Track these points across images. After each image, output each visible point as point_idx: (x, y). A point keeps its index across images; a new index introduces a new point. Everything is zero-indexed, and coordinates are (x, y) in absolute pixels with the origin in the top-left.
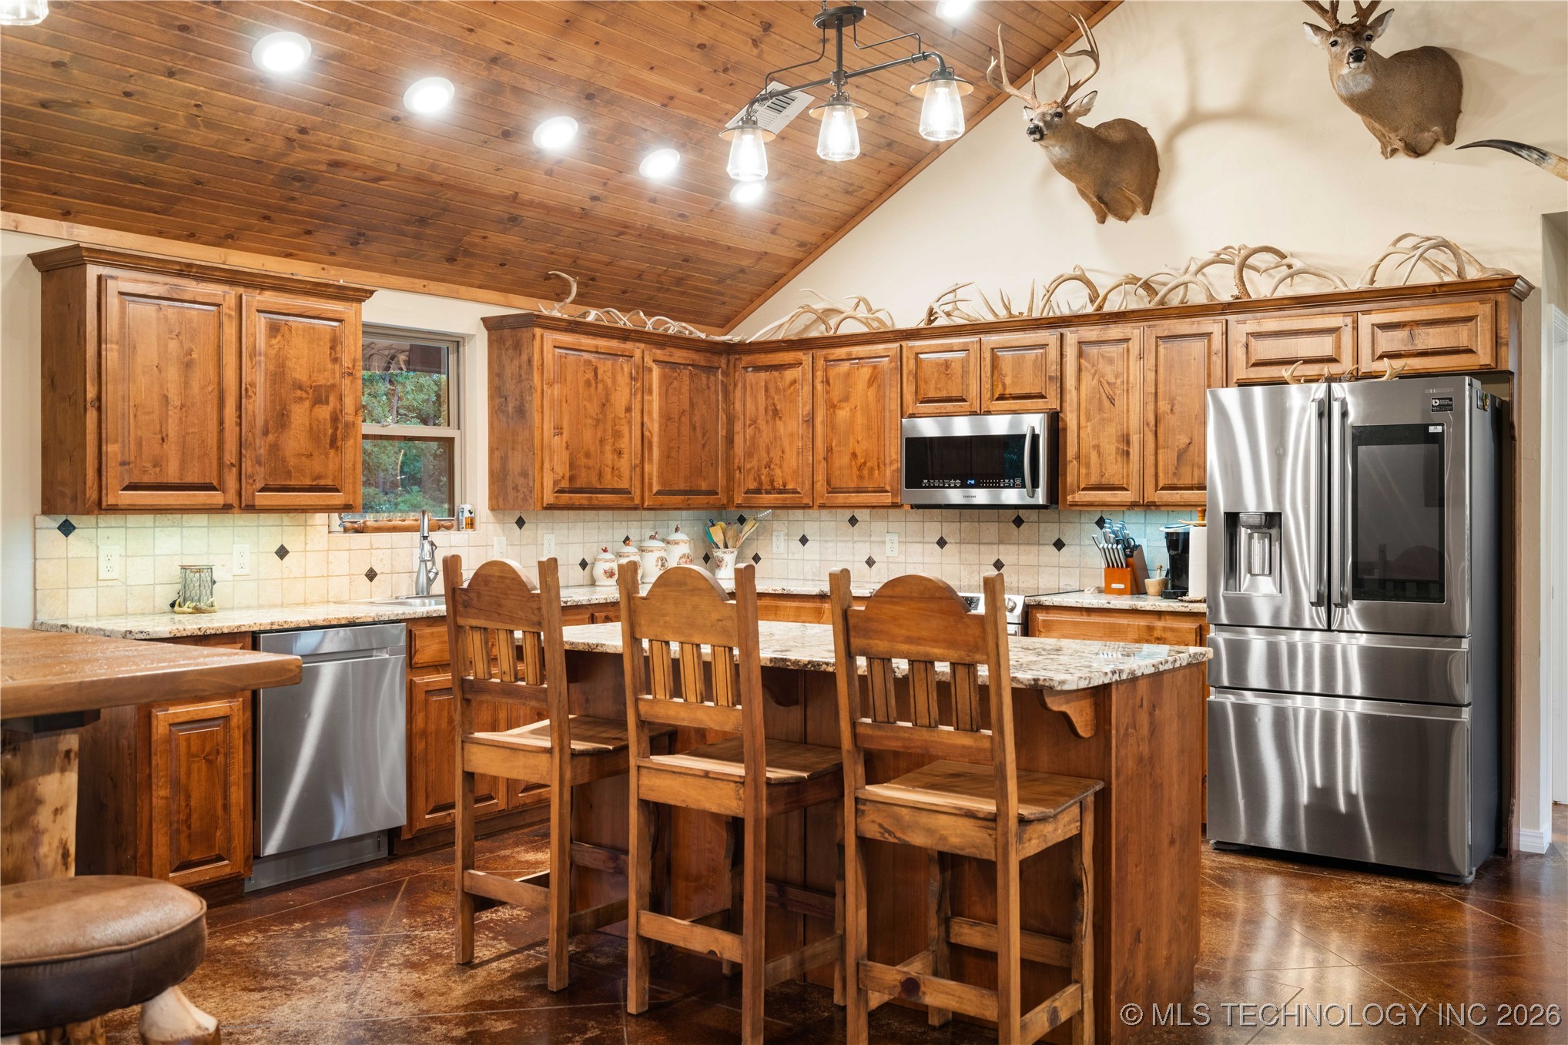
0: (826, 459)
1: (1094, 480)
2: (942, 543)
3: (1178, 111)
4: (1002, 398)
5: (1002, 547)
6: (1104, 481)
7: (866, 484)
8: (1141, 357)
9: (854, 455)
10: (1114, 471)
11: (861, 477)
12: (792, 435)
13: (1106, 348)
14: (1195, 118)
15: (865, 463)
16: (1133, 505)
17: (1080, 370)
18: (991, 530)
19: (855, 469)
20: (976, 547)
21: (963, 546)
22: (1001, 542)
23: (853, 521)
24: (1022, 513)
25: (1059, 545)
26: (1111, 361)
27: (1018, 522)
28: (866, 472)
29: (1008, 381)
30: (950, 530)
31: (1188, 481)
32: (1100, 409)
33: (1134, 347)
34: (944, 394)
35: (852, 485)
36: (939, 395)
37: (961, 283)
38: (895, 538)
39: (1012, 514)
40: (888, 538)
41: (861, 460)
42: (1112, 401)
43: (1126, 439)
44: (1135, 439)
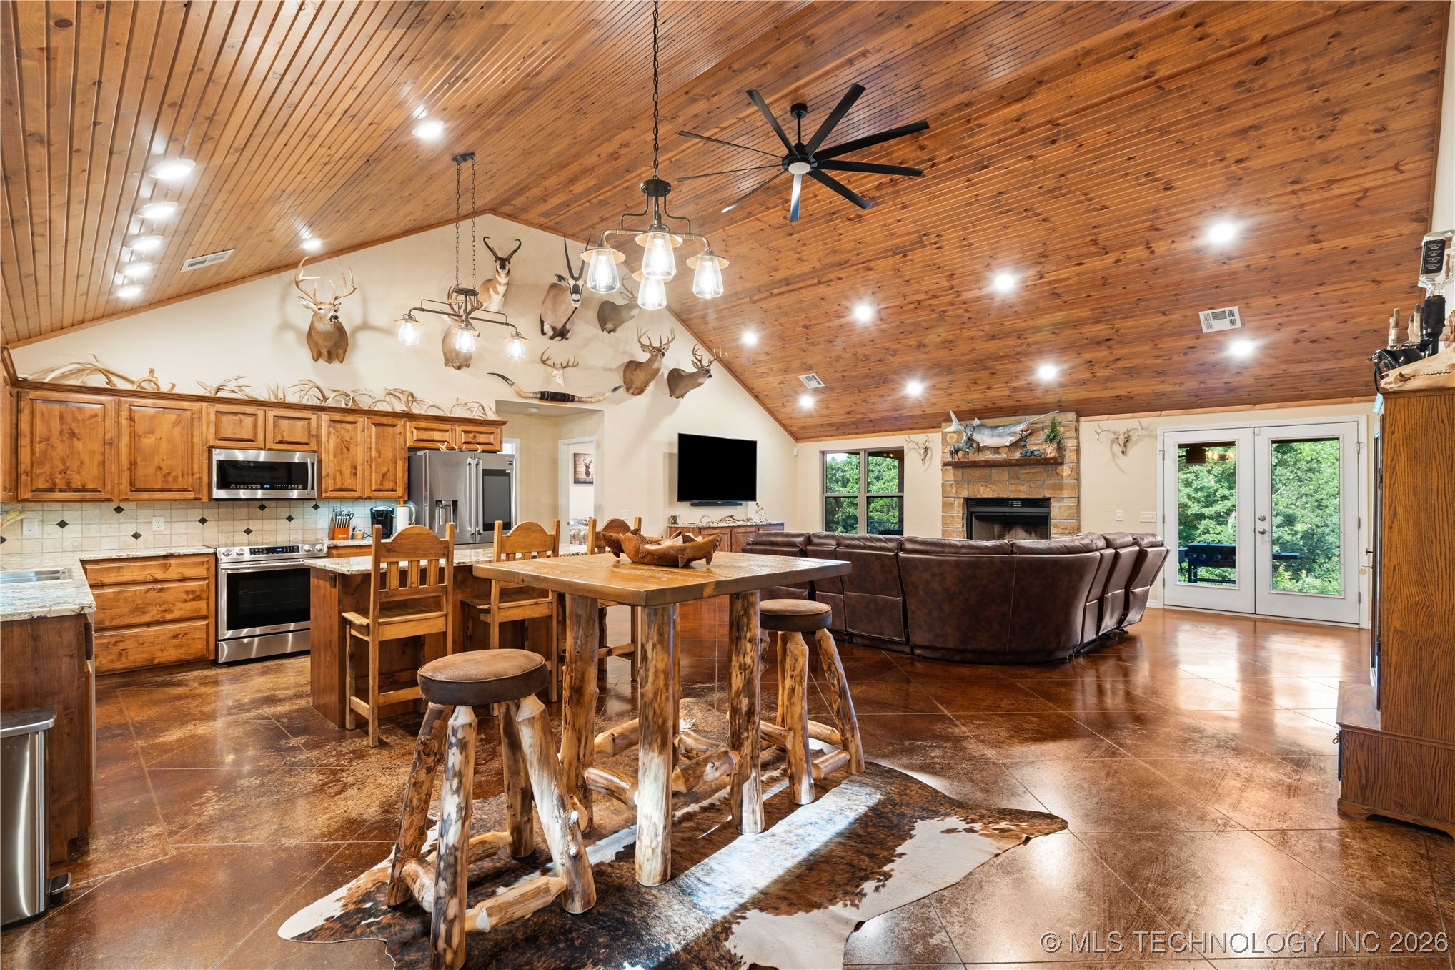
0: (130, 469)
1: (338, 486)
2: (203, 521)
3: (358, 320)
4: (280, 442)
5: (250, 522)
6: (344, 487)
7: (170, 486)
8: (363, 431)
9: (159, 468)
10: (349, 482)
11: (166, 482)
12: (92, 452)
13: (344, 425)
14: (365, 326)
15: (169, 474)
16: (360, 498)
17: (329, 433)
18: (243, 512)
19: (160, 477)
20: (231, 522)
21: (221, 523)
22: (249, 519)
23: (119, 510)
24: (265, 503)
25: (290, 519)
26: (348, 431)
27: (262, 507)
28: (170, 479)
29: (285, 434)
30: (206, 513)
31: (387, 488)
32: (342, 453)
33: (360, 426)
34: (239, 437)
35: (159, 486)
36: (234, 437)
37: (241, 375)
38: (162, 519)
39: (259, 503)
40: (154, 520)
41: (165, 471)
42: (348, 450)
43: (355, 468)
44: (360, 468)
